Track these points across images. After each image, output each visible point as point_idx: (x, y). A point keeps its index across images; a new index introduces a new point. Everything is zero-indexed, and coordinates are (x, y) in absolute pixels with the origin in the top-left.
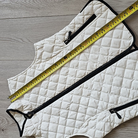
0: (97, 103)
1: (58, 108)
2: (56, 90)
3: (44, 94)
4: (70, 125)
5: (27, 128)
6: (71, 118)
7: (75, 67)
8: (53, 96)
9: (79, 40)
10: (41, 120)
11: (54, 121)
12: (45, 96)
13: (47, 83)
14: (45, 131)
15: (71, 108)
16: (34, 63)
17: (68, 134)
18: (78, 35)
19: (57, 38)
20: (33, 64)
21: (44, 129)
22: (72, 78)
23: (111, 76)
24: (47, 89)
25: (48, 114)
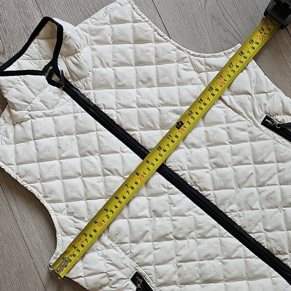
0: (145, 238)
1: (99, 147)
2: (142, 130)
3: (123, 102)
4: (68, 190)
5: (23, 83)
6: (86, 187)
7: (213, 160)
8: (124, 127)
9: (282, 153)
10: (56, 113)
11: (63, 147)
12: (117, 106)
13: (152, 101)
14: (33, 131)
15: (111, 181)
16: (193, 55)
17: (43, 190)
19: (271, 97)
20: (189, 53)
21: (37, 127)
22: (184, 160)
24: (136, 106)
25: (77, 126)
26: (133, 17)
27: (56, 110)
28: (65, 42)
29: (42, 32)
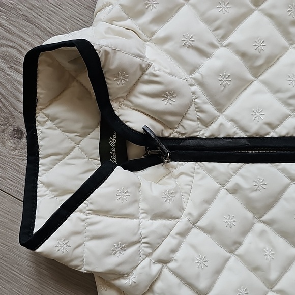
10: (195, 213)
11: (261, 261)
12: (289, 105)
21: (190, 271)
27: (191, 208)
29: (41, 92)
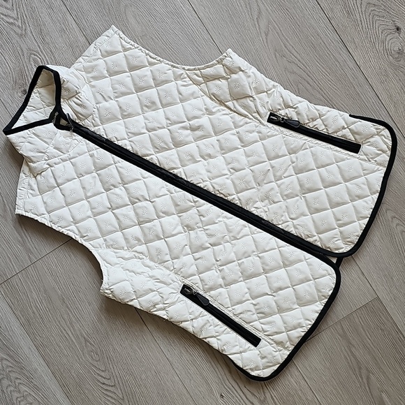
0: (184, 252)
1: (121, 178)
2: (158, 152)
3: (132, 131)
4: (103, 226)
5: (33, 136)
6: (118, 219)
7: (230, 166)
8: (140, 154)
9: (292, 144)
10: (72, 155)
11: (87, 187)
12: (128, 135)
13: (160, 124)
14: (55, 178)
15: (140, 207)
16: (188, 70)
17: (79, 231)
18: (301, 136)
19: (271, 94)
20: (184, 69)
21: (58, 174)
22: (204, 172)
23: (254, 248)
24: (146, 132)
25: (94, 163)
26: (123, 46)
27: (71, 153)
28: (64, 86)
29: (39, 81)
